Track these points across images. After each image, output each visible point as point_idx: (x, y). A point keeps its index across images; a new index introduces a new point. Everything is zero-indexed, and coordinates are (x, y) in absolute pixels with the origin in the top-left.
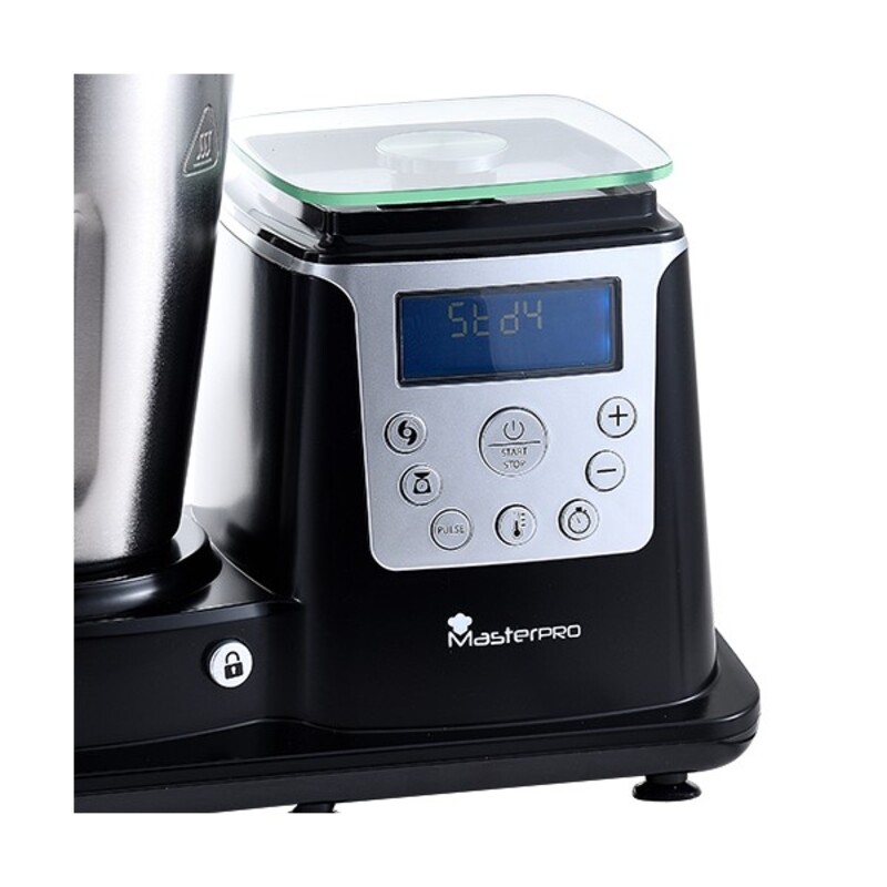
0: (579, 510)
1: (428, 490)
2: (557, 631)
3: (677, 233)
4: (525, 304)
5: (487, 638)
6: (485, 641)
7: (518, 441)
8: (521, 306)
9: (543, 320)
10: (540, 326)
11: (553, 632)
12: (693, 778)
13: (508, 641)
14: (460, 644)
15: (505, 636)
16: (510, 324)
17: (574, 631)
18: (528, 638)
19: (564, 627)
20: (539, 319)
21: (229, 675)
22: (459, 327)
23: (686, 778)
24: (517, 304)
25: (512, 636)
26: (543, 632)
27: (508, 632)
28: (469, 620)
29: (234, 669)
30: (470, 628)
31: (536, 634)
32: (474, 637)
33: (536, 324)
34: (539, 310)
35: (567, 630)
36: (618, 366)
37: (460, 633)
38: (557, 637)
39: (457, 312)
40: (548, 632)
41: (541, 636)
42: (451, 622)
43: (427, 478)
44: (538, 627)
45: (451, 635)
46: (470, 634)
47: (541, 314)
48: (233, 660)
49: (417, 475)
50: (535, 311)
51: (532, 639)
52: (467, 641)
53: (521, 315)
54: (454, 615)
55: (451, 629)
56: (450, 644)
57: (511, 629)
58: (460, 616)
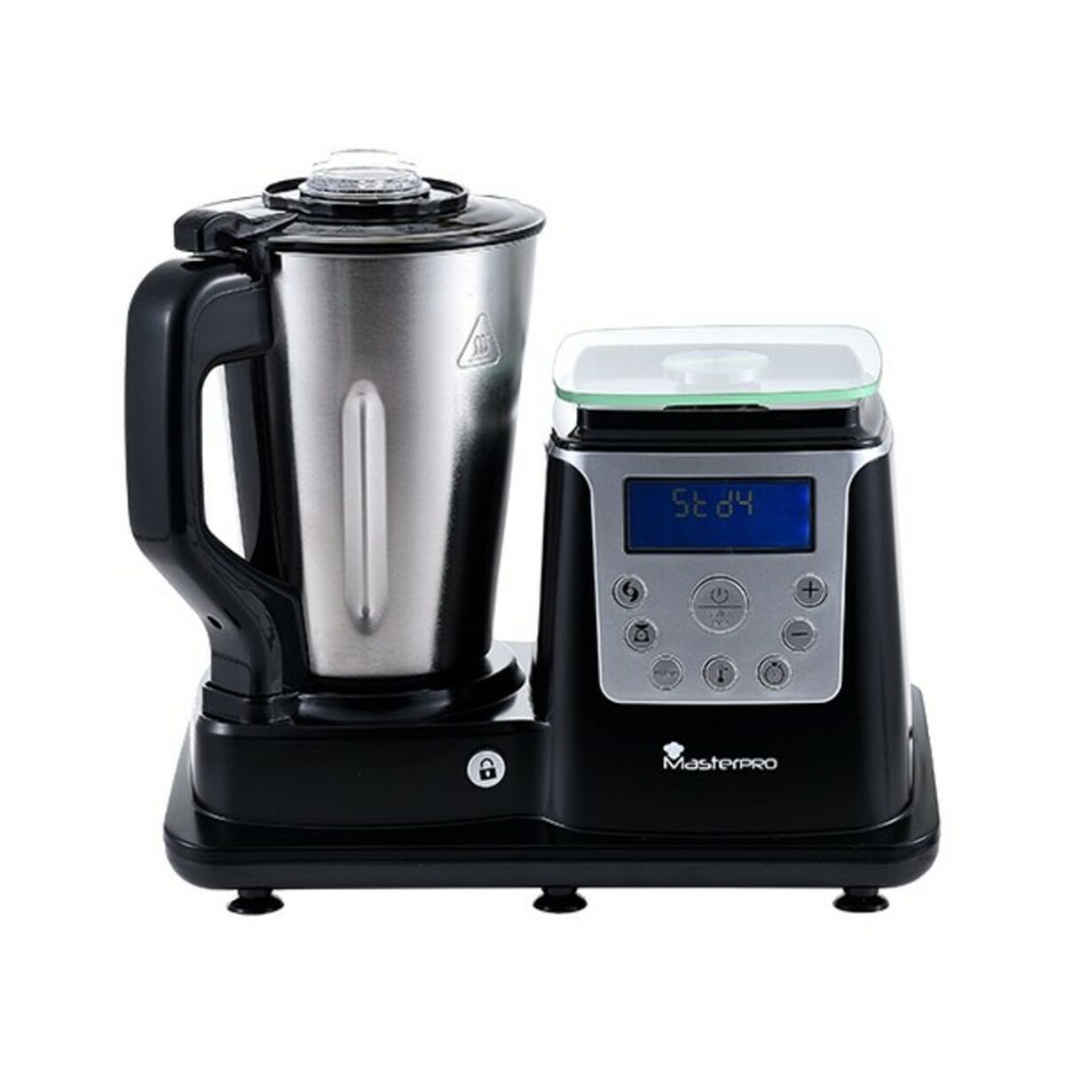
0: (774, 664)
1: (647, 640)
2: (756, 762)
3: (877, 442)
4: (738, 493)
5: (698, 764)
6: (694, 766)
7: (723, 605)
8: (734, 495)
9: (753, 507)
10: (750, 512)
11: (752, 763)
12: (883, 892)
13: (714, 767)
14: (674, 767)
15: (711, 763)
16: (725, 509)
17: (771, 764)
18: (731, 767)
19: (762, 760)
20: (750, 507)
21: (483, 777)
22: (681, 509)
23: (877, 892)
24: (731, 493)
25: (717, 764)
26: (744, 763)
27: (714, 760)
28: (681, 748)
29: (488, 774)
30: (682, 754)
31: (738, 764)
32: (686, 761)
33: (747, 511)
34: (750, 498)
35: (765, 762)
36: (812, 549)
37: (674, 758)
38: (756, 768)
39: (680, 497)
40: (747, 763)
41: (741, 766)
42: (666, 748)
43: (646, 629)
44: (741, 757)
45: (666, 759)
46: (682, 759)
47: (751, 503)
48: (487, 765)
49: (637, 626)
50: (747, 499)
51: (734, 767)
52: (680, 765)
53: (735, 503)
54: (669, 742)
55: (666, 754)
56: (665, 766)
57: (717, 758)
58: (674, 744)
